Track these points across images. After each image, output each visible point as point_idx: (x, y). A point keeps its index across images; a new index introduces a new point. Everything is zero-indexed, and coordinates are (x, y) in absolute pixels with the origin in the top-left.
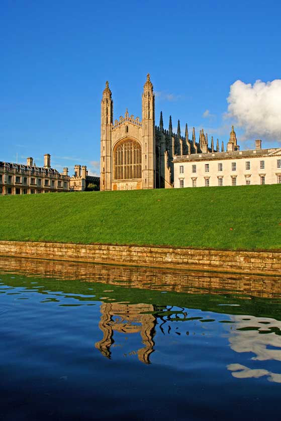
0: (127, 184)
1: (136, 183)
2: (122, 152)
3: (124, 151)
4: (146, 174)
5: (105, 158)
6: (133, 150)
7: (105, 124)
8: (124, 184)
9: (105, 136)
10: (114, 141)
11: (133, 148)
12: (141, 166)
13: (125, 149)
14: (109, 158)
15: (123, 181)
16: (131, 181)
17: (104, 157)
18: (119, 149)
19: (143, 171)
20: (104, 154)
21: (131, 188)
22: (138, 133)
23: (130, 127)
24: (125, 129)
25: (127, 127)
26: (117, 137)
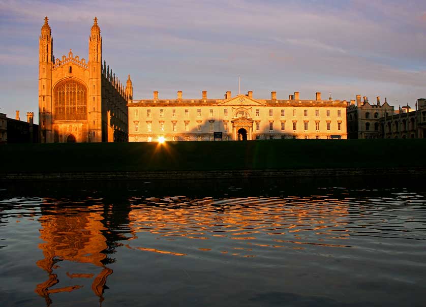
0: (71, 126)
1: (81, 124)
2: (64, 93)
3: (66, 92)
4: (94, 116)
5: (46, 97)
6: (76, 92)
7: (46, 61)
8: (68, 125)
9: (45, 74)
10: (55, 80)
11: (76, 89)
12: (85, 108)
13: (68, 89)
14: (50, 97)
15: (67, 122)
16: (75, 123)
17: (44, 96)
18: (60, 89)
19: (90, 113)
20: (45, 93)
21: (76, 130)
22: (84, 74)
23: (74, 68)
24: (68, 69)
25: (71, 68)
26: (59, 76)
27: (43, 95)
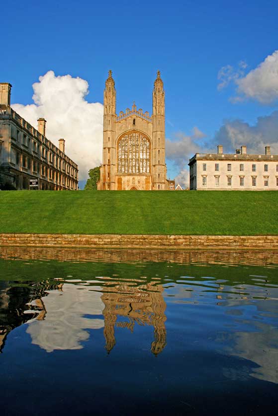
0: (134, 178)
1: (145, 177)
2: (127, 145)
3: (129, 144)
4: (160, 169)
5: (111, 149)
6: (139, 145)
7: (111, 114)
8: (130, 177)
9: (111, 126)
10: (119, 133)
11: (139, 142)
12: (149, 161)
14: (114, 150)
16: (139, 175)
19: (154, 166)
20: (109, 145)
21: (139, 182)
22: (147, 126)
23: (138, 121)
24: (132, 122)
25: (134, 120)
26: (123, 128)
27: (109, 147)
